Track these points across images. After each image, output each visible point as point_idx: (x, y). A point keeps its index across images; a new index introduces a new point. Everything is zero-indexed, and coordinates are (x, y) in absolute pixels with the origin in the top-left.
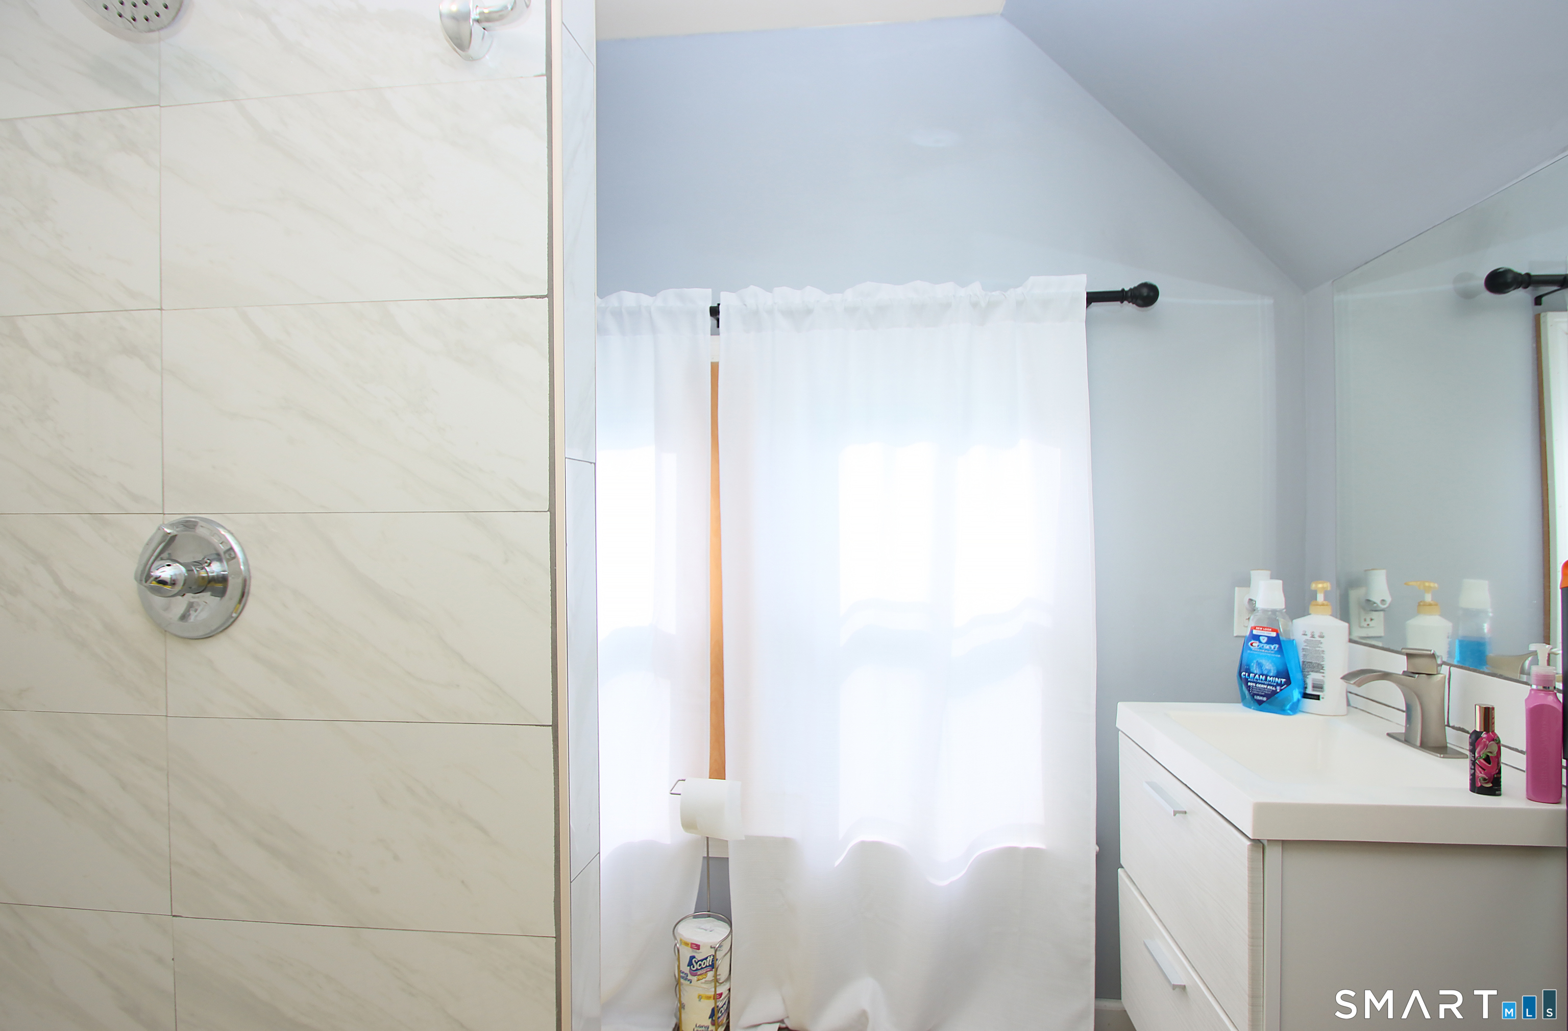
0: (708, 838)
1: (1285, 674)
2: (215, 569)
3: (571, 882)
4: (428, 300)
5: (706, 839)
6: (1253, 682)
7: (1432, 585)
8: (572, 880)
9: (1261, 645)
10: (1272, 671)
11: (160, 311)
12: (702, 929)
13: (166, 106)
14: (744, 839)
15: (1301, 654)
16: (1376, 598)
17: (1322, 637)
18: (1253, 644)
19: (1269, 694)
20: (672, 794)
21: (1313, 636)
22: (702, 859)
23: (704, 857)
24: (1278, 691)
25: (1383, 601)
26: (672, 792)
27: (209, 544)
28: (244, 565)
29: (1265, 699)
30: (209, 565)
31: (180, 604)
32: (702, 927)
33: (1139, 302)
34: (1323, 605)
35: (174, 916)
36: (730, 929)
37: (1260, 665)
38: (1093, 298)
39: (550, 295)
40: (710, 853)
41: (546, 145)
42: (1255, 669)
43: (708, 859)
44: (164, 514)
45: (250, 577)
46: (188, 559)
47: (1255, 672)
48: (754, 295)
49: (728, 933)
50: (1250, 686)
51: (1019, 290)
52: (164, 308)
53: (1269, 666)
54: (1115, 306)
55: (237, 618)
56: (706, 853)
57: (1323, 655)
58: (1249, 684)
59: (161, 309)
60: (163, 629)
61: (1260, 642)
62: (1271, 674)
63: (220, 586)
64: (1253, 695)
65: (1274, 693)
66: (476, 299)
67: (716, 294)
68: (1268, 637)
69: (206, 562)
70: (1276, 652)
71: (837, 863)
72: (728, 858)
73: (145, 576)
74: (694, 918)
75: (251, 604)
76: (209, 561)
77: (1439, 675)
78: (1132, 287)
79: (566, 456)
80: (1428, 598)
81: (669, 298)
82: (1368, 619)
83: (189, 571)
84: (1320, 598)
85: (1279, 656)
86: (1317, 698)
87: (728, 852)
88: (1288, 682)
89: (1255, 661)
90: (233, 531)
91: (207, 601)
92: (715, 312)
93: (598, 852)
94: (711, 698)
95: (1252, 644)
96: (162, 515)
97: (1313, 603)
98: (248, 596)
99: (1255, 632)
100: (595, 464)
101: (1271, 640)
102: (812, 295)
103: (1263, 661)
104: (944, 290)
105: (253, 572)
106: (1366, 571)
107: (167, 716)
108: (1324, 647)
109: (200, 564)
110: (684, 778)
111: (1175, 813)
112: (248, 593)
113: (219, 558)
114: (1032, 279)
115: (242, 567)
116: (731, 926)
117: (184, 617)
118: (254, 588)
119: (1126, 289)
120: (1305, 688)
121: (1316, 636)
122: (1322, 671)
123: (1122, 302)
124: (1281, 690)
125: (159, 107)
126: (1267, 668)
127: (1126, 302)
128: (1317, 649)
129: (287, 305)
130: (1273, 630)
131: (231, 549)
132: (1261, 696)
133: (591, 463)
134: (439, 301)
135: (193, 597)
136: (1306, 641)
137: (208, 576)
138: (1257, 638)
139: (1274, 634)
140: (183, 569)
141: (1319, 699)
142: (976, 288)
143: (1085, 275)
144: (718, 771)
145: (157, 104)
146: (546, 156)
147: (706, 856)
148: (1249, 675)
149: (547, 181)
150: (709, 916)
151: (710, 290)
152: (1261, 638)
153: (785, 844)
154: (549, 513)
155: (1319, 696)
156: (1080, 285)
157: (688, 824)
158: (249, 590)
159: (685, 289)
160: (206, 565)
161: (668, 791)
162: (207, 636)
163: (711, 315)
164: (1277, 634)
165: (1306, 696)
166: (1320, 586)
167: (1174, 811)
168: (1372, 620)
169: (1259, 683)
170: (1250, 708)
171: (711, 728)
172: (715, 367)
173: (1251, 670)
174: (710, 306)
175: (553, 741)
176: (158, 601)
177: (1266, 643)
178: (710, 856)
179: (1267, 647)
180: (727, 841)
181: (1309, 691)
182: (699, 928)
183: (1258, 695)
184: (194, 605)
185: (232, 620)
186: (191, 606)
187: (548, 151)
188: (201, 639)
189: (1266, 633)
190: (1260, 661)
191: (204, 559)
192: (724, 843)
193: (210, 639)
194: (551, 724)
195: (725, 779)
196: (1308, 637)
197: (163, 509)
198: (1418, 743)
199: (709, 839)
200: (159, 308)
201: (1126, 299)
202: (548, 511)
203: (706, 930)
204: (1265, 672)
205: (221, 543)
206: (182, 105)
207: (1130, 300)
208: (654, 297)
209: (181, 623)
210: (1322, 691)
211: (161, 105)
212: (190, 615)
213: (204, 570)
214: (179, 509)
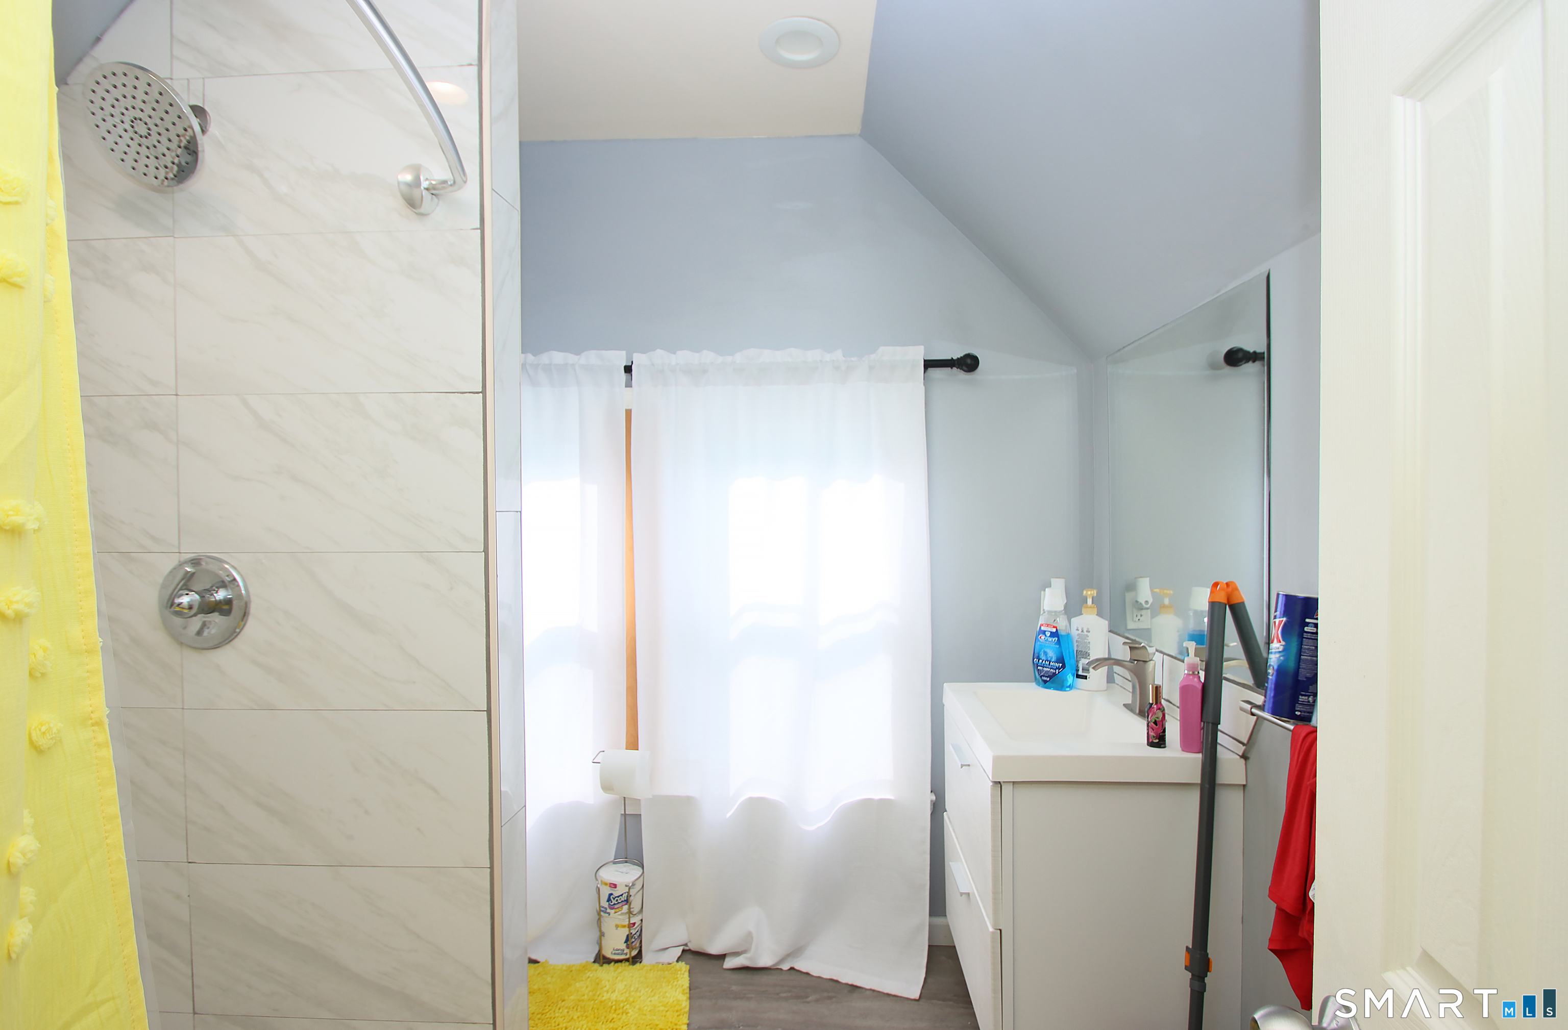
0: (624, 798)
1: (1061, 660)
2: (221, 595)
3: (502, 827)
4: (390, 393)
5: (623, 798)
6: (1041, 666)
7: (1168, 592)
8: (502, 825)
9: (1046, 638)
10: (1053, 658)
11: (175, 396)
12: (620, 872)
13: (180, 238)
14: (651, 797)
15: (1075, 644)
16: (1142, 600)
17: (1088, 631)
18: (1042, 638)
19: (1051, 676)
20: (593, 762)
21: (1082, 631)
22: (620, 815)
23: (622, 814)
24: (1057, 673)
25: (1147, 602)
26: (595, 761)
27: (216, 575)
28: (245, 591)
29: (1048, 679)
30: (217, 592)
31: (196, 623)
32: (620, 870)
33: (965, 368)
34: (1091, 607)
35: (190, 862)
36: (642, 871)
37: (1045, 653)
38: (929, 364)
39: (484, 392)
40: (626, 810)
41: (480, 280)
42: (1043, 657)
43: (625, 815)
44: (180, 553)
45: (250, 601)
46: (199, 587)
47: (1043, 659)
48: (660, 356)
49: (639, 875)
50: (1039, 670)
51: (873, 356)
52: (179, 394)
53: (1052, 654)
54: (947, 370)
55: (240, 632)
56: (623, 810)
57: (1089, 646)
58: (1039, 668)
59: (177, 395)
60: (179, 641)
61: (1046, 636)
62: (1053, 660)
63: (226, 607)
64: (1041, 677)
65: (1054, 674)
66: (427, 394)
67: (629, 356)
68: (1051, 632)
69: (214, 590)
70: (1056, 644)
71: (728, 815)
72: (640, 815)
73: (170, 604)
74: (614, 864)
75: (251, 622)
76: (216, 589)
77: (1152, 662)
78: (959, 357)
79: (497, 510)
80: (1167, 601)
81: (592, 357)
82: (1139, 616)
83: (202, 597)
84: (1090, 601)
85: (1058, 646)
86: (1085, 678)
87: (640, 810)
88: (1064, 666)
89: (1043, 650)
90: (236, 566)
91: (216, 618)
92: (628, 369)
93: (524, 805)
94: (627, 683)
95: (1040, 637)
96: (178, 554)
97: (1085, 605)
98: (248, 616)
99: (1043, 628)
100: (521, 512)
101: (1053, 635)
102: (708, 357)
103: (1048, 651)
104: (814, 355)
105: (253, 598)
106: (1136, 578)
107: (183, 709)
108: (1090, 639)
109: (209, 591)
110: (603, 750)
111: (962, 766)
112: (249, 614)
113: (223, 585)
114: (882, 349)
115: (243, 592)
116: (643, 868)
117: (199, 633)
118: (253, 609)
119: (955, 358)
120: (1078, 670)
121: (1085, 631)
122: (1088, 657)
123: (952, 368)
124: (1059, 672)
125: (172, 238)
126: (1050, 655)
127: (955, 369)
128: (1086, 641)
129: (280, 394)
130: (1054, 627)
131: (235, 579)
132: (1046, 677)
133: (517, 512)
134: (401, 394)
135: (204, 617)
136: (1078, 635)
137: (216, 600)
138: (1044, 632)
139: (1054, 630)
140: (197, 597)
141: (1086, 679)
142: (838, 354)
143: (923, 347)
144: (633, 744)
145: (172, 235)
146: (481, 288)
147: (623, 813)
148: (1039, 661)
149: (481, 307)
150: (626, 862)
151: (624, 352)
152: (1046, 633)
153: (688, 801)
154: (484, 553)
155: (1086, 676)
156: (918, 354)
157: (607, 787)
158: (249, 611)
159: (604, 351)
160: (215, 592)
161: (591, 760)
162: (215, 647)
163: (626, 372)
164: (1057, 629)
165: (1078, 676)
166: (1089, 593)
167: (961, 765)
168: (1141, 616)
169: (1045, 667)
170: (1039, 686)
171: (627, 709)
172: (629, 413)
173: (1040, 657)
174: (624, 365)
175: (488, 722)
176: (178, 621)
177: (1049, 636)
178: (627, 813)
179: (1050, 639)
180: (640, 800)
181: (1080, 673)
182: (618, 871)
183: (1044, 676)
184: (207, 623)
185: (235, 634)
186: (204, 625)
187: (482, 286)
188: (212, 649)
189: (1049, 629)
190: (1046, 650)
191: (212, 587)
192: (638, 801)
193: (218, 649)
194: (486, 709)
195: (638, 750)
196: (1080, 632)
197: (179, 549)
198: (1137, 711)
199: (626, 799)
200: (175, 393)
201: (954, 366)
202: (483, 551)
203: (622, 873)
204: (1049, 659)
205: (227, 576)
206: (192, 237)
207: (957, 366)
208: (579, 356)
209: (198, 637)
210: (1089, 673)
211: (176, 236)
212: (203, 632)
213: (212, 597)
214: (191, 549)
